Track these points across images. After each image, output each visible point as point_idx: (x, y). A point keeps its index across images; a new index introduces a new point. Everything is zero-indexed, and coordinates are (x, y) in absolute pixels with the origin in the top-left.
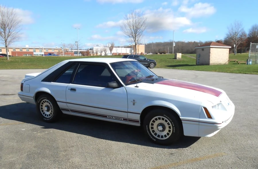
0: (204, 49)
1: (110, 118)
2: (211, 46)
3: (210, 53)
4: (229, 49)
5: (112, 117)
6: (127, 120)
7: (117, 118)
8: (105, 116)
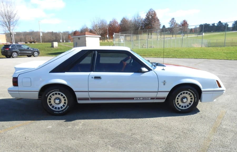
0: (80, 38)
1: (137, 100)
2: (86, 36)
3: (85, 41)
4: (99, 38)
5: (140, 98)
6: (154, 99)
7: (144, 98)
8: (133, 99)
